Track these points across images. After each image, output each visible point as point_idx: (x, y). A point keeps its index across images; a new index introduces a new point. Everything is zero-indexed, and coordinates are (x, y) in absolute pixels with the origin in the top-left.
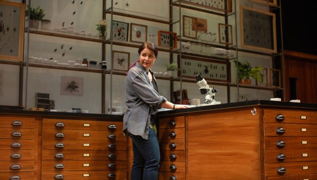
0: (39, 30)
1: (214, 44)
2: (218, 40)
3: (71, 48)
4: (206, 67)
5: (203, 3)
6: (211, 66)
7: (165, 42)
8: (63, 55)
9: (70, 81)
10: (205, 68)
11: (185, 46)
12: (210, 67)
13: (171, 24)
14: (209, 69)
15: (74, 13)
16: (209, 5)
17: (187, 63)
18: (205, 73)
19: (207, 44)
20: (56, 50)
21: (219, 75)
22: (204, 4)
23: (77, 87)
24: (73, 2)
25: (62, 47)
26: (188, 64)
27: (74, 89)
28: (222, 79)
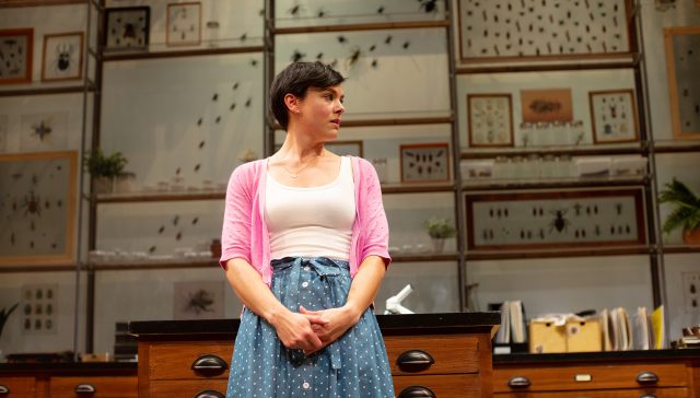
0: (114, 195)
1: (581, 148)
2: (588, 138)
3: (195, 221)
4: (559, 214)
5: (538, 52)
6: (577, 208)
7: (420, 170)
8: (179, 237)
9: (194, 291)
10: (555, 217)
11: (478, 172)
12: (573, 211)
13: (452, 122)
14: (568, 216)
15: (202, 145)
16: (561, 49)
17: (495, 213)
18: (555, 230)
19: (558, 154)
20: (162, 230)
21: (605, 230)
22: (544, 52)
23: (210, 302)
24: (200, 122)
25: (176, 221)
26: (499, 213)
27: (203, 308)
28: (617, 237)
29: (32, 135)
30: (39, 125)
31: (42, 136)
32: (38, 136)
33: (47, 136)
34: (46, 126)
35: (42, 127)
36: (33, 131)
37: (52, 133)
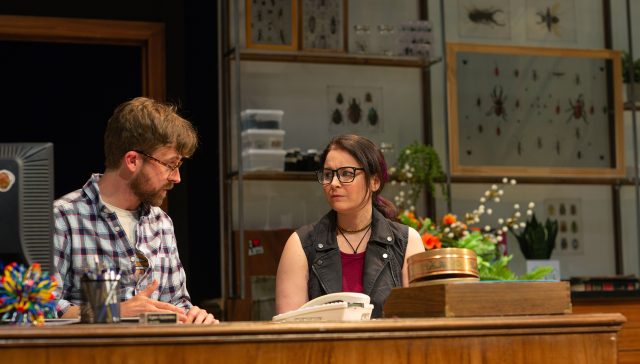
29: (539, 23)
30: (545, 12)
31: (549, 26)
32: (545, 24)
33: (553, 25)
34: (552, 14)
35: (548, 14)
36: (539, 19)
37: (560, 24)
